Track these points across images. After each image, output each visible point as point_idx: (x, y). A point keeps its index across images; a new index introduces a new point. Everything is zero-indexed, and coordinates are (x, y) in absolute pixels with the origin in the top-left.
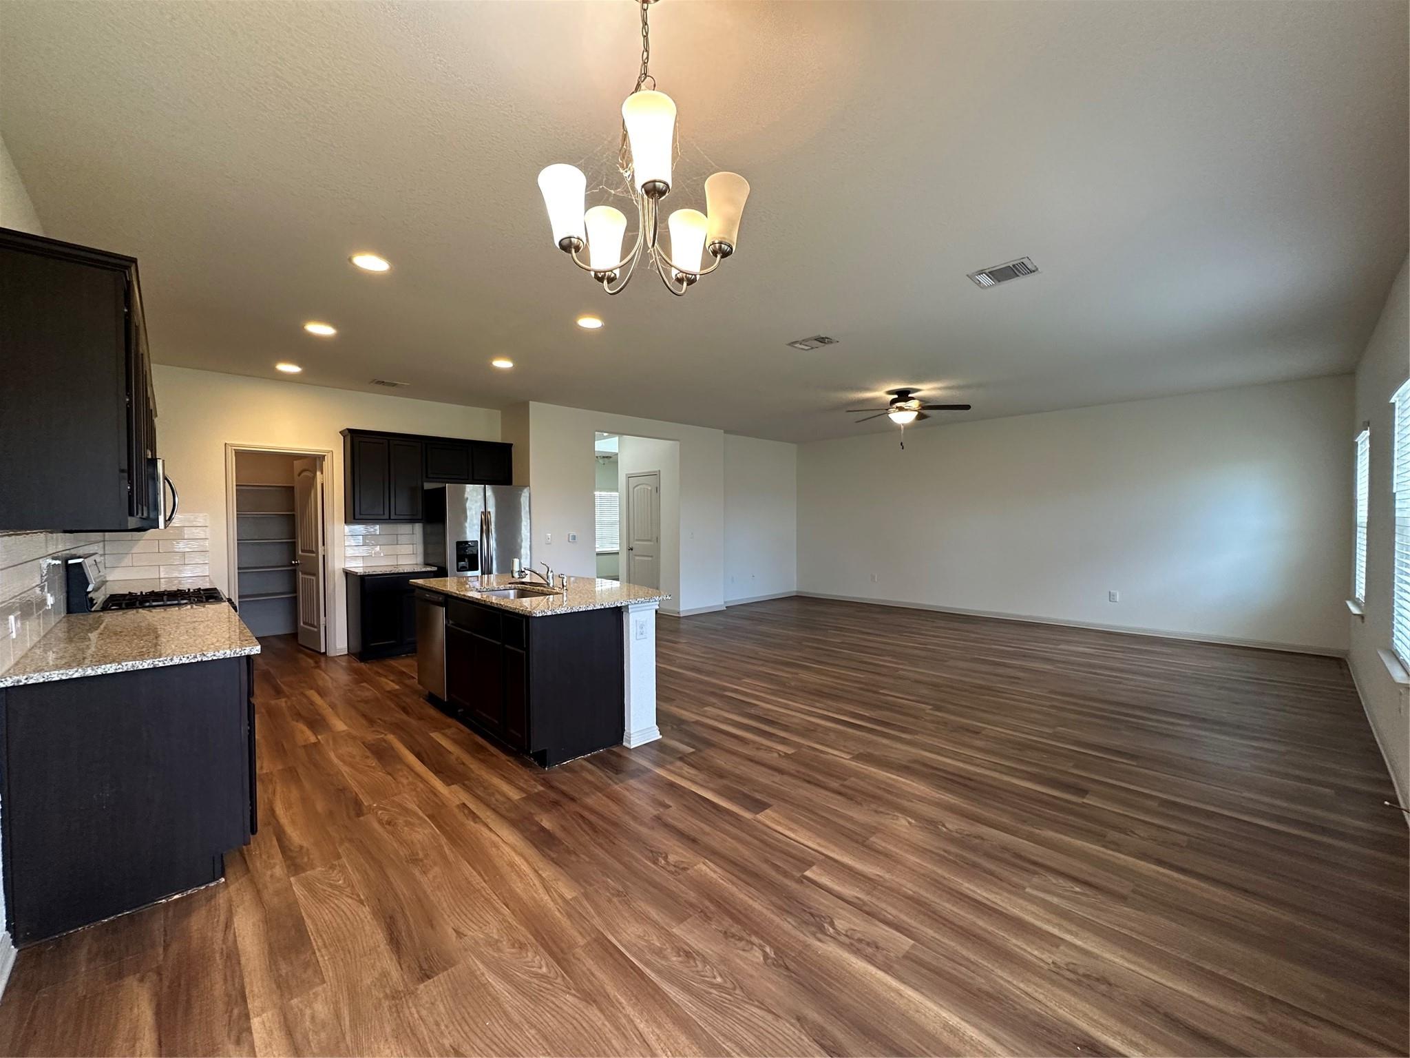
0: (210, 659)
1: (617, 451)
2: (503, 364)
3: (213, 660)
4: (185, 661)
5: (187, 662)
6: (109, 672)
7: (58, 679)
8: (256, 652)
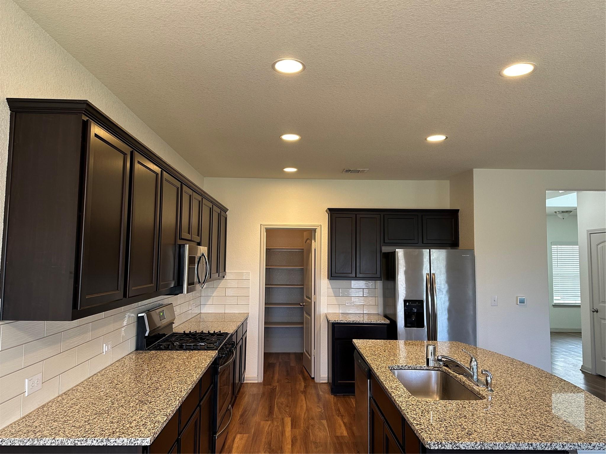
0: (112, 445)
1: (576, 206)
2: (436, 138)
3: (114, 446)
4: (95, 443)
5: (96, 445)
6: (47, 445)
7: (18, 445)
8: (146, 444)
